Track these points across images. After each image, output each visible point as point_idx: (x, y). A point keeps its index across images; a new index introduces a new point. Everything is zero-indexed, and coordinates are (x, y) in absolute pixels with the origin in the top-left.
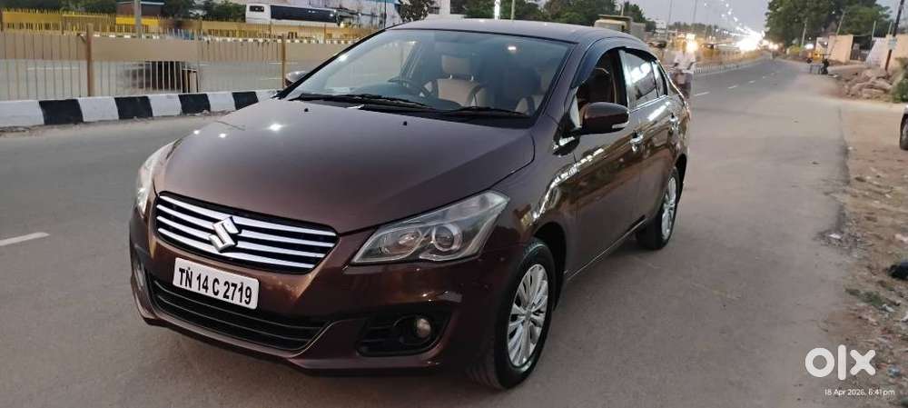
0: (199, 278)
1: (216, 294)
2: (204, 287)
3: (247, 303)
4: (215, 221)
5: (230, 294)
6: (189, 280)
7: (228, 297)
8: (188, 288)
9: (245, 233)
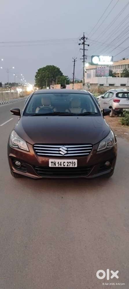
0: (58, 163)
1: (64, 166)
2: (60, 165)
3: (74, 166)
4: (59, 148)
5: (69, 165)
6: (55, 164)
7: (68, 166)
8: (55, 166)
9: (69, 149)
